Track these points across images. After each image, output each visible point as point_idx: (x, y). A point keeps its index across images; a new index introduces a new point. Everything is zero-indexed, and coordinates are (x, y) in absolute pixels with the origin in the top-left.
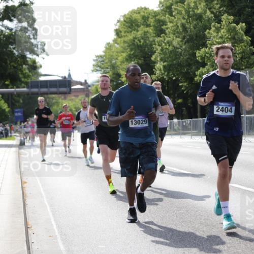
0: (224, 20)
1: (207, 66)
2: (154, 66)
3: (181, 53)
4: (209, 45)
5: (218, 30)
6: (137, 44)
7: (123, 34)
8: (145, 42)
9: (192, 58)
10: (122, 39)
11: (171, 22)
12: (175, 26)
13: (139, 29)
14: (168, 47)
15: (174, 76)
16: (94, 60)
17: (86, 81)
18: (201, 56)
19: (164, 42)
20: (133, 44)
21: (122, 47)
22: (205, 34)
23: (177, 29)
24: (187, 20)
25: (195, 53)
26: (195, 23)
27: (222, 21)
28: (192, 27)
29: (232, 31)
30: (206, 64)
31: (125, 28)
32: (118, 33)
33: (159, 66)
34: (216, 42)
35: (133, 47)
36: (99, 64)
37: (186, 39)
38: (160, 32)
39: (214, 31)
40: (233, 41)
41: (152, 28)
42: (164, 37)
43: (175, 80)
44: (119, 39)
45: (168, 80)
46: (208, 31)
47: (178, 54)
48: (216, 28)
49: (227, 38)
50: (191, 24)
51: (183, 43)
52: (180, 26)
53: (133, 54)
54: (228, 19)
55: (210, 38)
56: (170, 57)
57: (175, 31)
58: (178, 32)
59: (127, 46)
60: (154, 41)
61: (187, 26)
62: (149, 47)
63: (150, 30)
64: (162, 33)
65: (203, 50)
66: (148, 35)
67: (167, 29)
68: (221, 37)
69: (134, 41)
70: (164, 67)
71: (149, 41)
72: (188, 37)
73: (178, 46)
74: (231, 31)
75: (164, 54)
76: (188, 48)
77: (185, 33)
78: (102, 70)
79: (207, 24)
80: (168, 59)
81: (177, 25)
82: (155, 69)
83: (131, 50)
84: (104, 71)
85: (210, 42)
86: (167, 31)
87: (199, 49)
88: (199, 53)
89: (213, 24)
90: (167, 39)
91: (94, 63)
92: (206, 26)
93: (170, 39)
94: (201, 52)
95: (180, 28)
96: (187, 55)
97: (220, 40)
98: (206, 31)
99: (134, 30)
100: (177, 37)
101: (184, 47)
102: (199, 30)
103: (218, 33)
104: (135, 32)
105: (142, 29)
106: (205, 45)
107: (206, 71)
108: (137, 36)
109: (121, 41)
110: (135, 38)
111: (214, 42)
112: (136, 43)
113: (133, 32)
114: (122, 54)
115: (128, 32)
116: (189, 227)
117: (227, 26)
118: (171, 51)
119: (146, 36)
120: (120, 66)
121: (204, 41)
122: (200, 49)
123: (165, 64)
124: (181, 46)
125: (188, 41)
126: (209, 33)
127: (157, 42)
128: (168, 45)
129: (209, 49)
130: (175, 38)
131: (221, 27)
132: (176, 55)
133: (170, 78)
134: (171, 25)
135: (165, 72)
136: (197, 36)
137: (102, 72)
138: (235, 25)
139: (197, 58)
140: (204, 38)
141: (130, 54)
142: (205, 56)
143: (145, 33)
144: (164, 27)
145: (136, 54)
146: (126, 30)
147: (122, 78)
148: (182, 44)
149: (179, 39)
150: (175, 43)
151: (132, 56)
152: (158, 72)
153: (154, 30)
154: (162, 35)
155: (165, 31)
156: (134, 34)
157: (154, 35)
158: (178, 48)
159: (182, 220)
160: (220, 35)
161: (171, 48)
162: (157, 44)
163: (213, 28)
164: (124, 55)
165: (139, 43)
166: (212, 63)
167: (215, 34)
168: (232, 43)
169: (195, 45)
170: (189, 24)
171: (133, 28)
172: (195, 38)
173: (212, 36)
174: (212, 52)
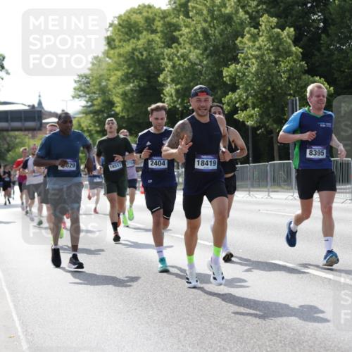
0: (263, 24)
1: (238, 91)
2: (163, 89)
3: (201, 72)
4: (240, 60)
5: (254, 38)
6: (138, 59)
7: (117, 43)
8: (149, 55)
9: (218, 78)
10: (117, 51)
11: (186, 26)
12: (192, 32)
13: (140, 36)
14: (182, 63)
16: (75, 82)
18: (230, 76)
19: (176, 56)
20: (132, 58)
21: (115, 62)
22: (235, 43)
23: (195, 36)
24: (210, 23)
25: (222, 71)
26: (221, 27)
27: (261, 25)
28: (217, 34)
29: (275, 39)
30: (237, 88)
31: (120, 35)
32: (110, 42)
33: (170, 89)
34: (251, 55)
35: (133, 62)
36: (83, 87)
37: (208, 52)
38: (171, 40)
39: (248, 40)
40: (276, 54)
41: (159, 35)
42: (176, 47)
44: (112, 52)
45: (183, 110)
46: (240, 39)
47: (196, 72)
48: (251, 34)
49: (268, 49)
50: (215, 29)
51: (205, 56)
52: (199, 32)
53: (131, 73)
54: (269, 22)
55: (243, 50)
56: (185, 76)
57: (192, 39)
58: (197, 41)
60: (162, 53)
61: (210, 32)
62: (155, 62)
63: (157, 38)
64: (174, 43)
65: (232, 67)
66: (154, 45)
67: (181, 36)
68: (259, 49)
69: (134, 54)
70: (177, 91)
71: (155, 53)
72: (211, 48)
73: (197, 61)
74: (273, 39)
75: (176, 73)
76: (212, 64)
77: (207, 42)
78: (88, 96)
79: (239, 29)
80: (182, 79)
81: (195, 30)
82: (163, 94)
83: (129, 67)
84: (90, 97)
85: (243, 55)
86: (181, 40)
87: (227, 66)
88: (228, 72)
89: (247, 29)
90: (181, 51)
91: (76, 85)
92: (237, 32)
93: (185, 51)
94: (229, 70)
95: (201, 35)
96: (209, 74)
97: (257, 53)
98: (237, 40)
99: (134, 38)
100: (195, 48)
101: (205, 62)
102: (228, 38)
103: (254, 42)
104: (135, 41)
105: (145, 37)
106: (236, 60)
107: (237, 96)
108: (138, 47)
109: (114, 53)
110: (134, 50)
111: (249, 55)
112: (135, 57)
113: (132, 41)
114: (116, 72)
115: (124, 41)
116: (211, 323)
117: (268, 32)
118: (186, 69)
119: (150, 47)
120: (114, 90)
121: (235, 54)
122: (229, 65)
123: (178, 86)
124: (201, 62)
125: (211, 54)
126: (241, 42)
127: (167, 54)
128: (182, 59)
129: (242, 65)
130: (192, 49)
131: (258, 34)
132: (194, 74)
133: (185, 106)
134: (187, 30)
135: (178, 98)
136: (224, 47)
137: (87, 99)
138: (279, 30)
139: (225, 79)
140: (235, 49)
141: (127, 73)
142: (236, 75)
143: (150, 42)
144: (176, 34)
145: (137, 72)
146: (121, 37)
147: (116, 107)
148: (204, 58)
149: (198, 51)
150: (192, 56)
151: (131, 76)
152: (168, 99)
153: (163, 38)
154: (173, 45)
155: (178, 39)
156: (133, 43)
157: (163, 45)
158: (197, 65)
159: (201, 313)
160: (257, 45)
161: (186, 64)
162: (167, 58)
163: (248, 36)
164: (119, 74)
165: (140, 57)
166: (247, 85)
167: (250, 44)
168: (276, 57)
169: (222, 60)
170: (213, 29)
171: (132, 35)
172: (221, 49)
173: (246, 46)
174: (246, 69)
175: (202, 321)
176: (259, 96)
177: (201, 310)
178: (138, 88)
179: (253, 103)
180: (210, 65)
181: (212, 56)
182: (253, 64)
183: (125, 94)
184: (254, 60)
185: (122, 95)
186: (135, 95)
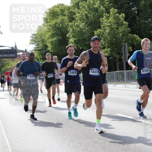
0: (112, 12)
2: (69, 40)
3: (85, 33)
4: (102, 28)
5: (108, 18)
7: (48, 20)
8: (63, 26)
10: (48, 24)
11: (78, 13)
12: (81, 15)
14: (77, 29)
15: (81, 47)
16: (31, 37)
17: (26, 50)
18: (97, 34)
19: (74, 26)
20: (55, 27)
21: (48, 29)
22: (99, 21)
23: (82, 17)
24: (88, 12)
25: (94, 32)
26: (93, 13)
27: (110, 12)
28: (91, 16)
30: (101, 39)
31: (50, 17)
32: (46, 20)
33: (72, 40)
35: (56, 29)
36: (34, 39)
37: (88, 24)
39: (105, 19)
40: (117, 25)
41: (67, 17)
43: (81, 49)
44: (46, 24)
46: (101, 18)
49: (113, 23)
50: (91, 14)
51: (86, 26)
52: (84, 15)
53: (55, 33)
54: (114, 11)
55: (103, 23)
56: (78, 34)
57: (81, 19)
58: (83, 19)
59: (52, 28)
60: (68, 25)
61: (89, 15)
62: (65, 28)
63: (66, 18)
64: (73, 20)
65: (98, 30)
67: (76, 17)
68: (110, 23)
69: (56, 25)
70: (75, 41)
71: (65, 25)
72: (89, 22)
74: (116, 18)
75: (74, 33)
77: (87, 20)
79: (101, 14)
80: (77, 36)
81: (82, 15)
82: (69, 42)
83: (54, 30)
84: (37, 44)
85: (103, 25)
86: (76, 19)
89: (105, 14)
90: (76, 24)
91: (31, 38)
92: (100, 15)
93: (78, 23)
94: (97, 32)
95: (85, 17)
96: (88, 34)
97: (109, 24)
98: (100, 19)
99: (56, 18)
100: (82, 22)
101: (87, 28)
102: (96, 18)
103: (107, 20)
104: (56, 19)
105: (61, 18)
106: (100, 28)
108: (58, 22)
109: (47, 25)
110: (56, 23)
111: (106, 25)
112: (57, 27)
114: (48, 33)
115: (52, 19)
117: (114, 15)
118: (79, 31)
119: (63, 22)
120: (47, 41)
121: (99, 25)
122: (97, 30)
123: (75, 39)
124: (85, 28)
125: (89, 25)
126: (102, 20)
127: (70, 25)
128: (77, 27)
129: (102, 30)
130: (81, 23)
131: (109, 16)
132: (82, 34)
133: (78, 48)
134: (79, 15)
135: (75, 44)
136: (94, 22)
138: (118, 14)
140: (99, 23)
141: (53, 33)
142: (100, 34)
143: (63, 20)
144: (74, 16)
145: (57, 33)
146: (50, 18)
147: (49, 48)
149: (84, 24)
150: (81, 26)
153: (68, 18)
154: (73, 21)
155: (75, 18)
156: (56, 20)
157: (68, 21)
158: (83, 29)
160: (109, 21)
161: (78, 29)
162: (70, 27)
163: (105, 17)
164: (50, 33)
165: (59, 26)
166: (105, 38)
167: (106, 21)
168: (117, 26)
169: (94, 27)
170: (90, 14)
171: (55, 17)
172: (93, 23)
173: (104, 21)
174: (104, 31)
175: (87, 140)
176: (110, 43)
177: (86, 135)
178: (58, 40)
179: (107, 46)
180: (89, 30)
181: (90, 26)
182: (107, 29)
183: (52, 42)
184: (107, 28)
185: (51, 42)
186: (57, 43)
